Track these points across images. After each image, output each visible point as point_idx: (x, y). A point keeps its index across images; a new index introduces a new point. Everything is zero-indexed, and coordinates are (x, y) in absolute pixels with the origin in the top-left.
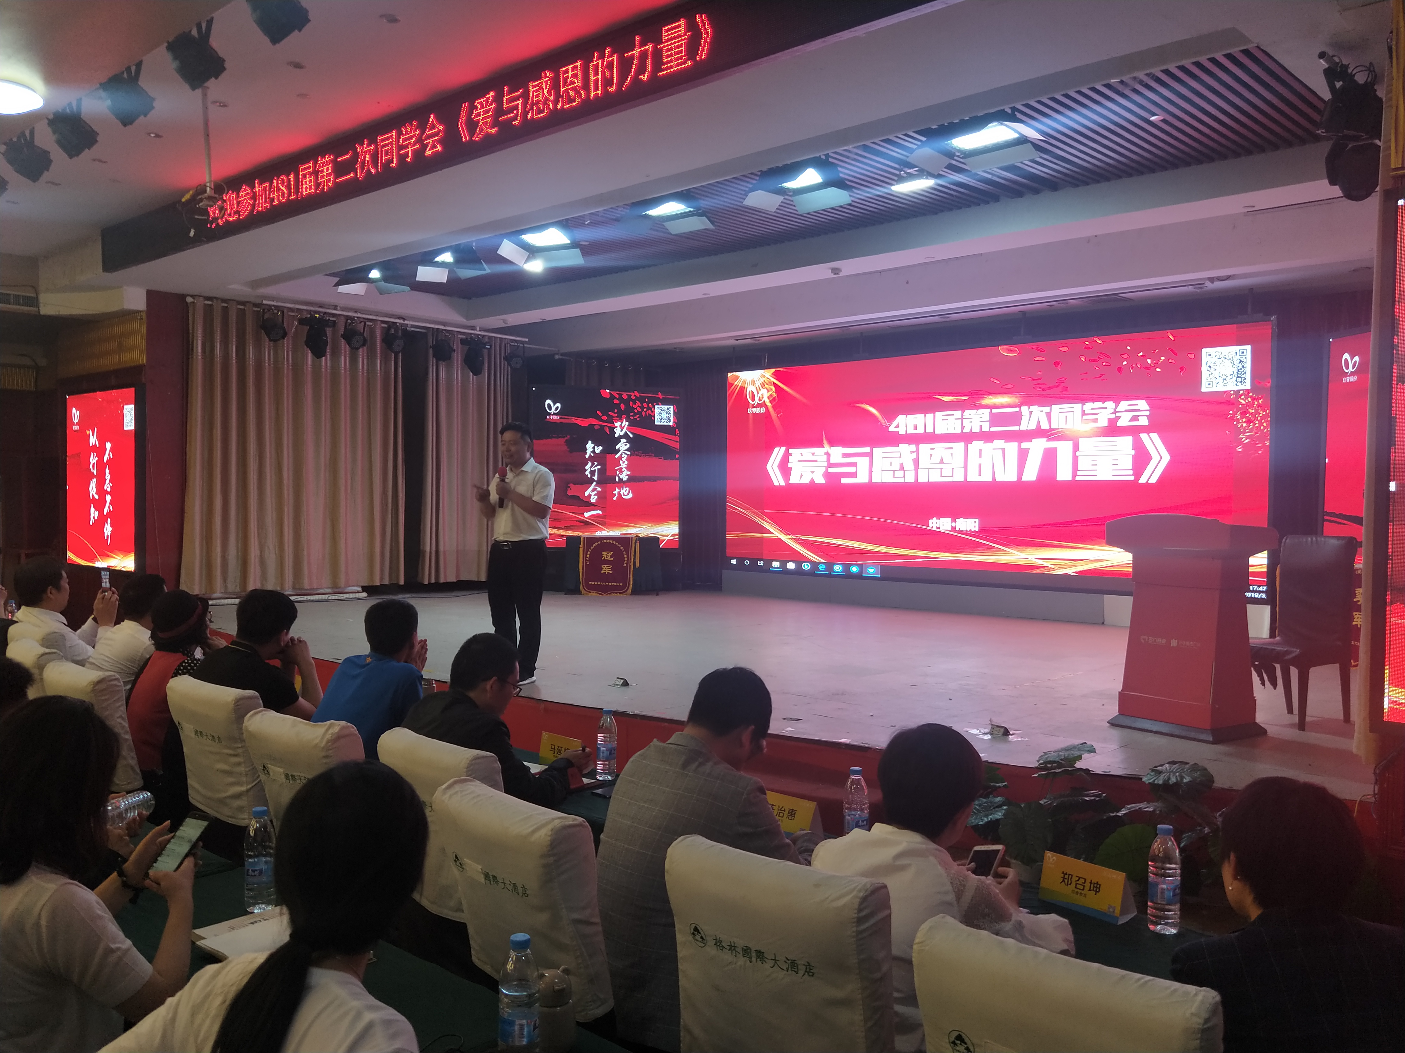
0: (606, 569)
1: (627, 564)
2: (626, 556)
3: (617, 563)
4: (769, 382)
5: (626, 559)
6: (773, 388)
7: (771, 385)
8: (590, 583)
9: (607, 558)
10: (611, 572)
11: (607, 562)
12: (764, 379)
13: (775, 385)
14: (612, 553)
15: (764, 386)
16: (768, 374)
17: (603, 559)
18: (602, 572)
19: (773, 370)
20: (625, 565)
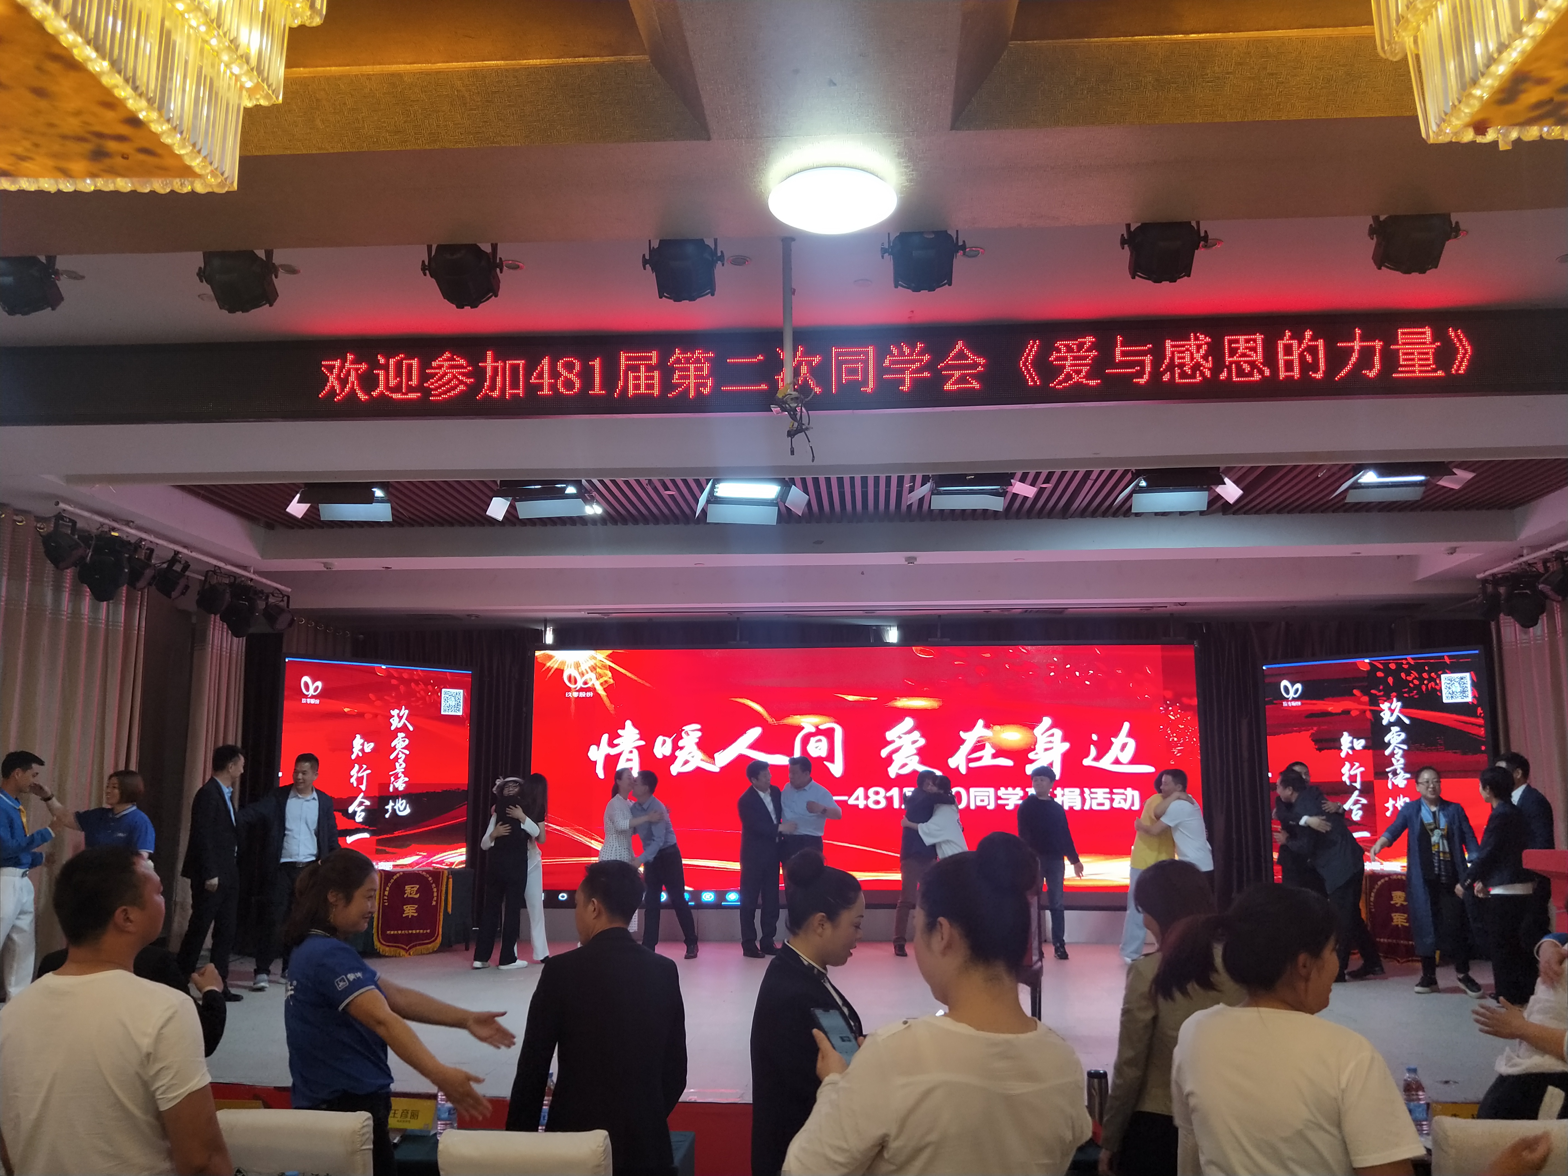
0: (410, 911)
1: (437, 901)
2: (435, 890)
3: (425, 902)
4: (602, 665)
5: (435, 894)
6: (610, 674)
7: (606, 669)
8: (388, 932)
9: (411, 894)
10: (416, 914)
11: (411, 901)
12: (595, 661)
13: (611, 668)
14: (418, 886)
15: (596, 669)
16: (601, 656)
17: (405, 896)
18: (404, 915)
19: (610, 652)
20: (434, 903)
